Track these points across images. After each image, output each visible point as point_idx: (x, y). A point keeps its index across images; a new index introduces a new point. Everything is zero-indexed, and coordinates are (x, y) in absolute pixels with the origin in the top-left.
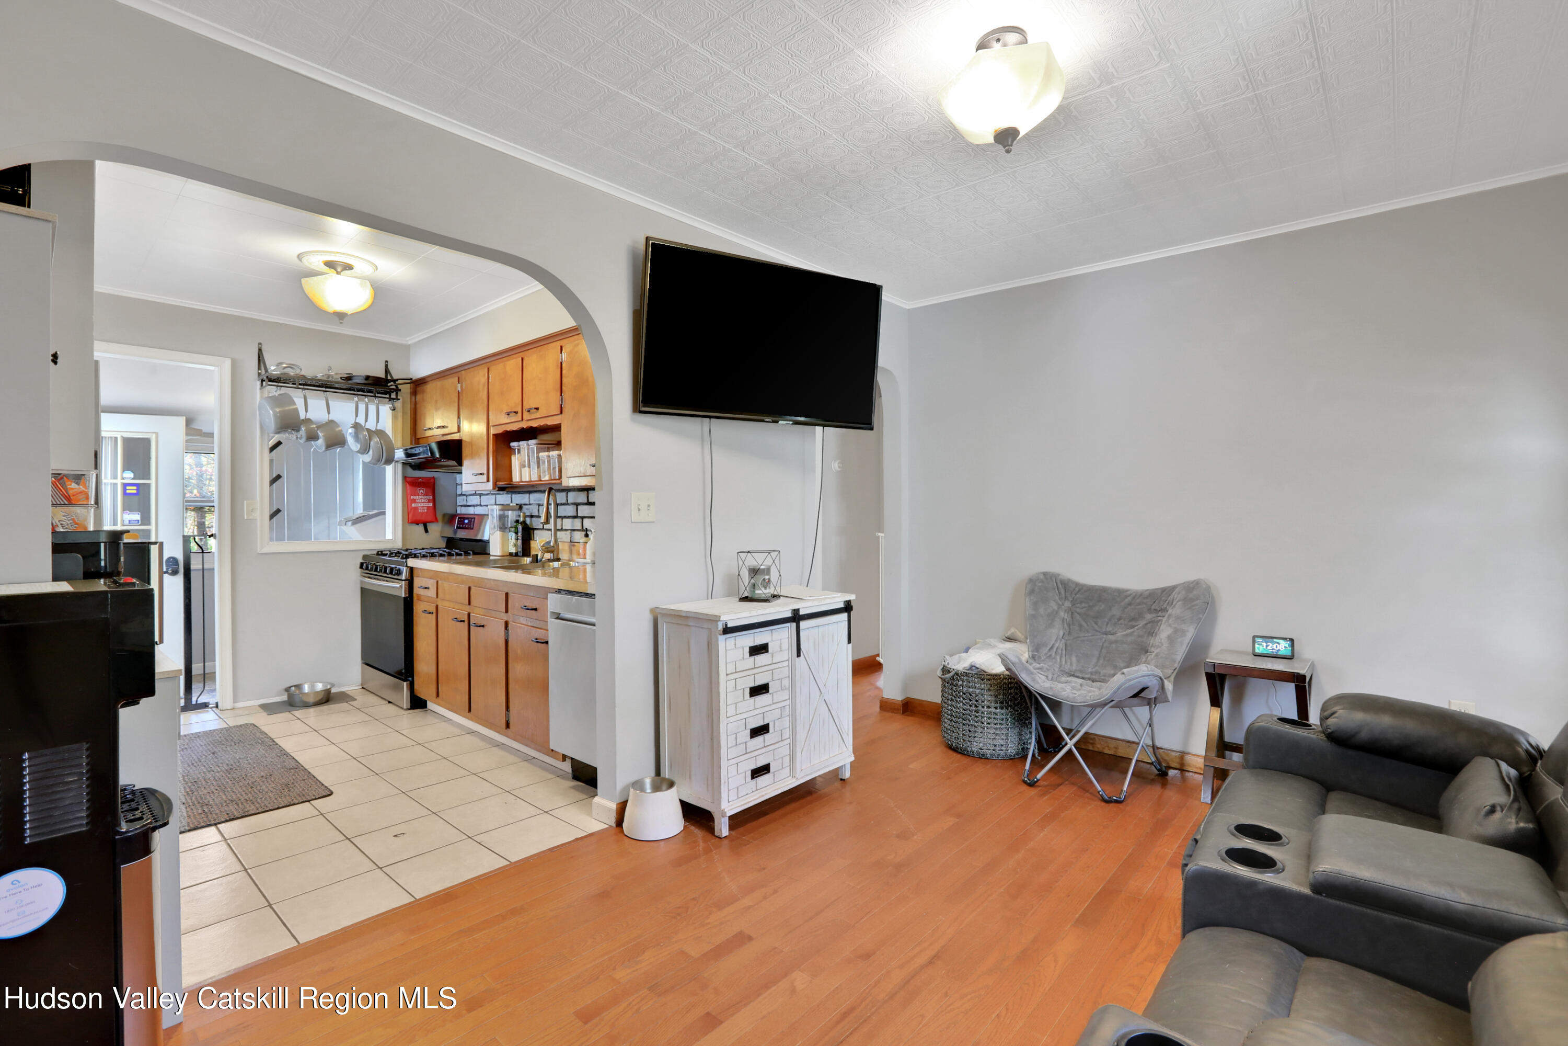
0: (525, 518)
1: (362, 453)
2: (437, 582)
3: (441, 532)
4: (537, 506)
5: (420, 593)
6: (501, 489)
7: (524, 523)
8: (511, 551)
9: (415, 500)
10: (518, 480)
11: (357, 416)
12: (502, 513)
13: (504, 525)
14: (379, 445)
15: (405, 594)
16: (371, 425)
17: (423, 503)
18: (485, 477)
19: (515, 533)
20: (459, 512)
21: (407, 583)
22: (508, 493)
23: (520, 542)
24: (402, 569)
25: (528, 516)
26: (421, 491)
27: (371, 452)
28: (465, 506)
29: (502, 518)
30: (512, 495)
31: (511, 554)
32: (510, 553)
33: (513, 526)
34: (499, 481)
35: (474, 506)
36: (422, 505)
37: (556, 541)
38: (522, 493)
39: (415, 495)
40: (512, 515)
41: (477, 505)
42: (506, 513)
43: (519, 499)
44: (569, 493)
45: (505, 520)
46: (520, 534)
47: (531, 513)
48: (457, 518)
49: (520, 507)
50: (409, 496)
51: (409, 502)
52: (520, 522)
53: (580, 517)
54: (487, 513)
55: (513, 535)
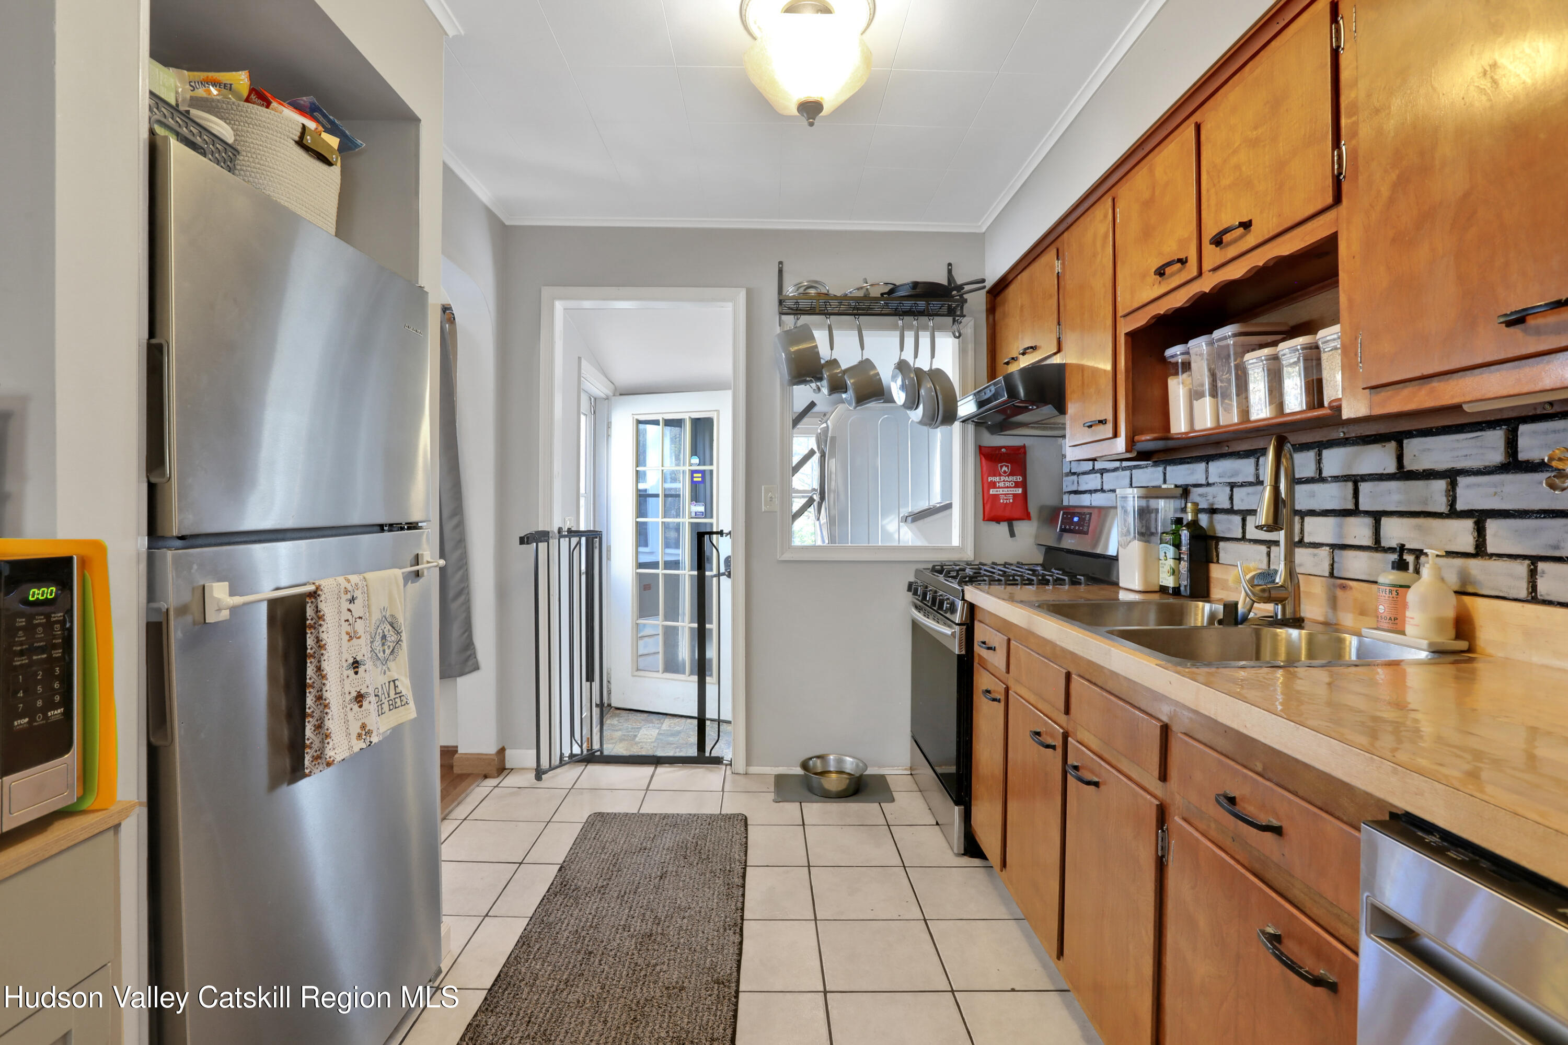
0: (1196, 514)
1: (911, 408)
2: (1009, 640)
3: (1037, 537)
4: (1228, 489)
5: (981, 654)
6: (1144, 456)
7: (1194, 525)
8: (1165, 583)
9: (995, 483)
10: (1183, 430)
11: (902, 349)
12: (1143, 503)
13: (1148, 528)
14: (933, 394)
15: (960, 649)
16: (923, 363)
17: (1008, 487)
18: (1109, 427)
19: (1174, 545)
20: (1065, 503)
21: (964, 630)
22: (1156, 464)
23: (1184, 566)
24: (956, 603)
25: (1203, 510)
26: (1004, 468)
27: (921, 406)
28: (1076, 492)
29: (1144, 514)
30: (1165, 469)
31: (1163, 590)
32: (1161, 586)
33: (1168, 530)
34: (1142, 433)
35: (1090, 492)
36: (1006, 491)
37: (1291, 573)
38: (1188, 463)
39: (995, 476)
40: (1166, 509)
41: (1096, 491)
42: (1153, 503)
43: (1179, 474)
44: (1326, 453)
45: (1150, 517)
46: (1184, 548)
47: (1212, 504)
48: (1061, 512)
49: (1185, 491)
50: (985, 477)
51: (986, 486)
52: (1185, 522)
53: (1367, 513)
54: (1115, 505)
55: (1171, 551)
